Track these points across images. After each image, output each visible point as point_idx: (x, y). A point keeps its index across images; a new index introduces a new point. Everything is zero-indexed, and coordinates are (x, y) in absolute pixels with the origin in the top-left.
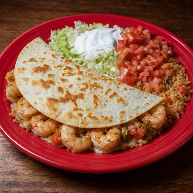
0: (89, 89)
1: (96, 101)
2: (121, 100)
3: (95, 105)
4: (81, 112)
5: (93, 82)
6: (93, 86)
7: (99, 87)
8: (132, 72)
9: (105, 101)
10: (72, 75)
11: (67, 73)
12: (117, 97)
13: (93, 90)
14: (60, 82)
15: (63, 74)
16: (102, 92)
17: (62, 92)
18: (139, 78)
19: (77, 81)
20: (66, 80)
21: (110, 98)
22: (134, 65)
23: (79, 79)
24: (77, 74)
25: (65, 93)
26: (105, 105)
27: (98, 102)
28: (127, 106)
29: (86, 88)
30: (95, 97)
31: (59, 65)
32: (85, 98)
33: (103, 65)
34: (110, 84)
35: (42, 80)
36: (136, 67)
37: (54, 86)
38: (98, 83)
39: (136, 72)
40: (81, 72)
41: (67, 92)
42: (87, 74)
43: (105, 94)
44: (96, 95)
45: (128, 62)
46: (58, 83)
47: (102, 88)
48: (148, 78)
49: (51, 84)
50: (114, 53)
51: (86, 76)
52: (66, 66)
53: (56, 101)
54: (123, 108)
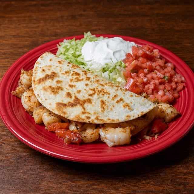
0: (96, 94)
1: (103, 106)
2: (127, 105)
3: (103, 110)
4: (89, 115)
5: (100, 88)
6: (101, 91)
7: (107, 92)
8: (138, 84)
9: (112, 106)
10: (80, 80)
11: (75, 79)
12: (123, 102)
13: (101, 95)
14: (68, 87)
15: (71, 80)
16: (109, 97)
17: (71, 97)
18: (145, 89)
19: (85, 87)
20: (74, 86)
21: (117, 104)
22: (140, 77)
23: (87, 85)
24: (85, 80)
25: (73, 98)
26: (111, 109)
27: (105, 107)
28: (133, 111)
29: (94, 94)
30: (103, 102)
31: (66, 71)
32: (93, 103)
33: (110, 74)
34: (117, 90)
35: (50, 87)
36: (143, 79)
37: (63, 91)
38: (105, 89)
39: (142, 84)
40: (88, 78)
41: (75, 97)
42: (95, 80)
43: (112, 100)
44: (103, 100)
45: (135, 74)
46: (66, 88)
47: (109, 94)
48: (153, 90)
49: (60, 89)
50: (121, 64)
51: (94, 82)
52: (74, 72)
53: (65, 105)
54: (129, 113)
